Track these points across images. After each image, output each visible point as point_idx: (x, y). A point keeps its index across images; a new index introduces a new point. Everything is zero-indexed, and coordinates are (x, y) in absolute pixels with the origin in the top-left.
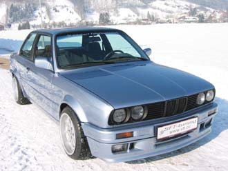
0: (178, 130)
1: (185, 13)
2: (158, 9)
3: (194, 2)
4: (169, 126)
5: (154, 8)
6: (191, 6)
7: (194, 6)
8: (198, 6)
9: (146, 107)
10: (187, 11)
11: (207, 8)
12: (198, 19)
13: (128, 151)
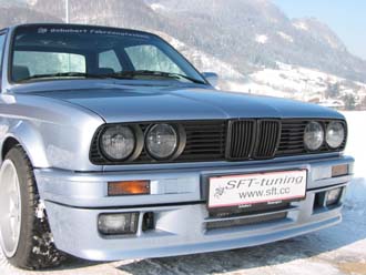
0: (260, 193)
1: (319, 93)
2: (268, 84)
3: (333, 73)
4: (238, 179)
5: (260, 83)
6: (329, 79)
7: (335, 80)
8: (341, 80)
9: (182, 129)
10: (323, 89)
11: (359, 84)
12: (343, 104)
13: (139, 232)
